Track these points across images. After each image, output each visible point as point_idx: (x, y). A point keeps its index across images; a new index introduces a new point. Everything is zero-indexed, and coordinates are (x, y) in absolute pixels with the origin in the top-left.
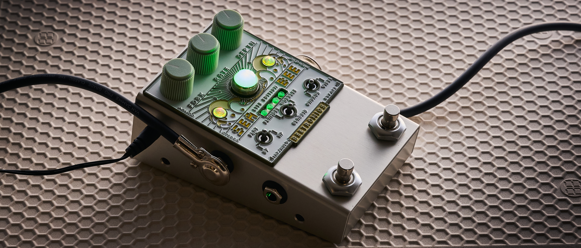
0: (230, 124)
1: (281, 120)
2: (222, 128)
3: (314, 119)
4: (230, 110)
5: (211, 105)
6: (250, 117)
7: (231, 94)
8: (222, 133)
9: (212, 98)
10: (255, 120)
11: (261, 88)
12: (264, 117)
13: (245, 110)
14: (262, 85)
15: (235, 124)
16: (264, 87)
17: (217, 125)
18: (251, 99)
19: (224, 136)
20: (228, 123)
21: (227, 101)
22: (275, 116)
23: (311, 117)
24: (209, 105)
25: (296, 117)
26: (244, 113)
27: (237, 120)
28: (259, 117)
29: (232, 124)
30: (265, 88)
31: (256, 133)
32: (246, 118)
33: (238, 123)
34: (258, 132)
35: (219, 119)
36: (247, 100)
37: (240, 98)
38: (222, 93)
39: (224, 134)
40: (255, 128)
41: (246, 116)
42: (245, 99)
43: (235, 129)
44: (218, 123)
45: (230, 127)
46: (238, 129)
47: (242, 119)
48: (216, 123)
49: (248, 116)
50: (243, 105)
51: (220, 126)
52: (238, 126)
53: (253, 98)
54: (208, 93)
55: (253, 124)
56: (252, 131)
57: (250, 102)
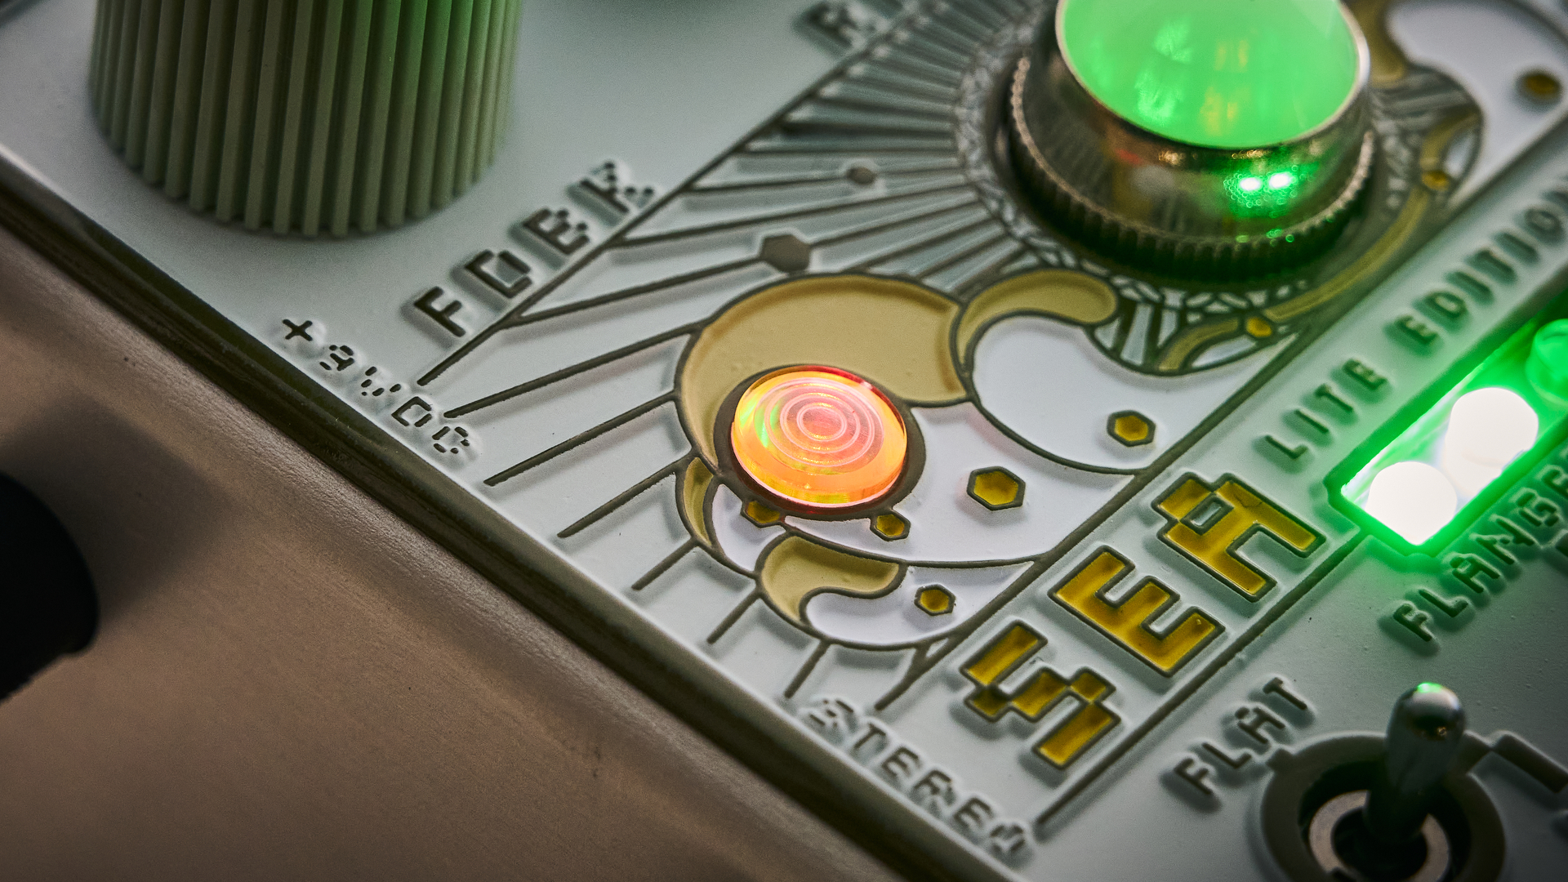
0: (942, 599)
2: (826, 642)
4: (966, 418)
5: (718, 334)
6: (1223, 544)
7: (997, 217)
8: (816, 722)
9: (747, 241)
10: (1285, 585)
11: (1394, 183)
12: (1408, 550)
13: (1164, 440)
14: (1416, 153)
15: (1009, 615)
16: (1439, 173)
17: (759, 594)
18: (1253, 311)
19: (840, 753)
20: (911, 586)
21: (934, 301)
22: (1548, 557)
24: (694, 331)
26: (1143, 478)
27: (1043, 563)
28: (1334, 544)
29: (967, 604)
30: (1451, 194)
31: (1281, 762)
32: (1160, 548)
33: (1048, 604)
34: (1312, 754)
35: (801, 523)
36: (1200, 309)
37: (1119, 281)
38: (879, 189)
39: (835, 725)
40: (1274, 694)
41: (1164, 522)
42: (1174, 298)
43: (1004, 676)
44: (772, 577)
45: (933, 650)
46: (1044, 675)
47: (1106, 549)
48: (755, 577)
49: (1196, 514)
50: (1147, 369)
51: (795, 618)
52: (1043, 642)
53: (1283, 291)
54: (705, 182)
55: (1256, 631)
56: (1226, 721)
57: (1243, 344)
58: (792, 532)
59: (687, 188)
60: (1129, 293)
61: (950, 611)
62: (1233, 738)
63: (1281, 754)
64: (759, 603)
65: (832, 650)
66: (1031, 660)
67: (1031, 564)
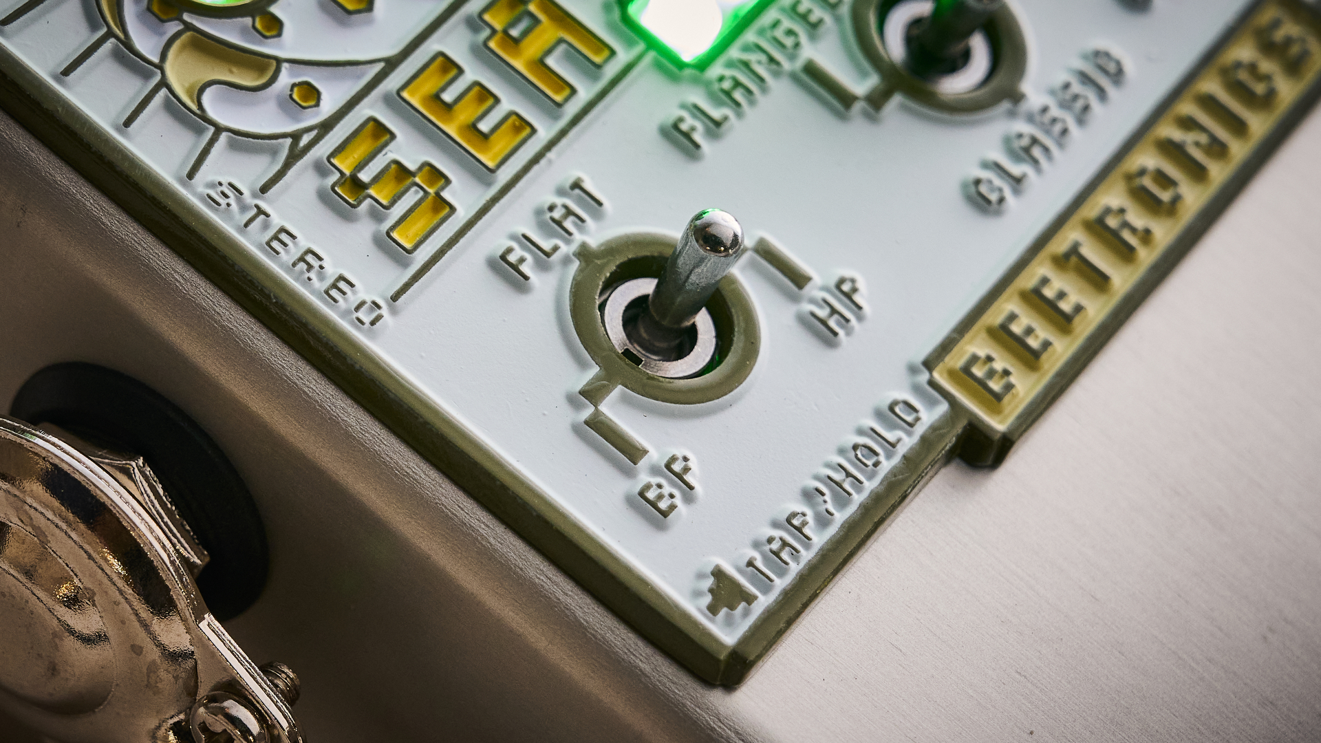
0: (311, 93)
1: (858, 126)
2: (219, 129)
3: (1198, 172)
6: (534, 53)
8: (210, 201)
10: (586, 92)
12: (681, 65)
15: (365, 110)
17: (164, 83)
20: (286, 78)
22: (794, 77)
23: (1171, 149)
25: (1012, 114)
27: (391, 64)
28: (623, 57)
29: (331, 101)
31: (584, 254)
32: (482, 53)
33: (396, 102)
35: (197, 20)
39: (228, 205)
40: (577, 191)
41: (487, 32)
43: (361, 166)
44: (173, 68)
45: (305, 140)
46: (393, 166)
47: (442, 54)
48: (160, 67)
49: (513, 24)
51: (194, 107)
52: (393, 136)
55: (563, 133)
56: (539, 212)
58: (188, 27)
61: (317, 105)
62: (547, 229)
63: (584, 246)
64: (163, 92)
65: (224, 137)
66: (384, 152)
67: (382, 65)
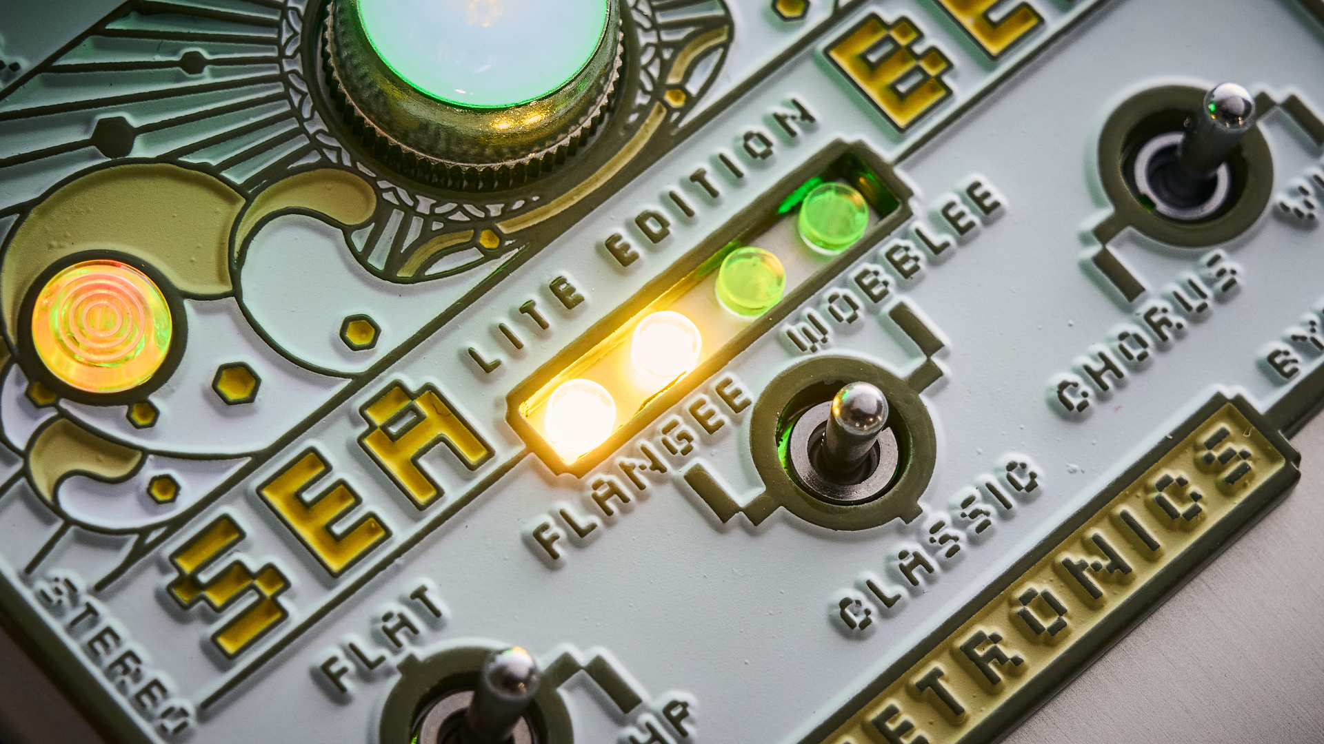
0: (169, 485)
1: (736, 536)
2: (69, 521)
3: (1092, 600)
4: (228, 310)
5: (43, 213)
6: (411, 451)
7: (296, 113)
8: (43, 597)
9: (87, 121)
10: (452, 495)
11: (641, 100)
12: (557, 468)
13: (384, 347)
14: (665, 67)
15: (223, 508)
16: (680, 88)
17: (25, 473)
18: (488, 223)
19: (57, 626)
20: (150, 471)
21: (227, 192)
22: (676, 484)
24: (23, 210)
25: (901, 532)
26: (360, 381)
27: (259, 459)
28: (503, 456)
29: (190, 495)
30: (684, 111)
31: (410, 665)
32: (359, 449)
33: (259, 503)
34: (440, 660)
35: (74, 406)
36: (443, 217)
37: (383, 184)
38: (206, 78)
39: (60, 602)
40: (418, 600)
41: (366, 427)
42: (424, 205)
43: (202, 567)
44: (39, 454)
45: (153, 536)
46: (236, 567)
47: (312, 450)
48: (25, 455)
49: (393, 421)
50: (388, 275)
51: (47, 496)
52: (242, 535)
53: (518, 204)
54: (62, 62)
55: (418, 538)
56: (374, 621)
57: (472, 255)
58: (63, 414)
59: (46, 67)
60: (388, 196)
61: (173, 500)
62: (376, 639)
63: (411, 659)
64: (22, 481)
65: (71, 531)
66: (229, 552)
67: (249, 459)
